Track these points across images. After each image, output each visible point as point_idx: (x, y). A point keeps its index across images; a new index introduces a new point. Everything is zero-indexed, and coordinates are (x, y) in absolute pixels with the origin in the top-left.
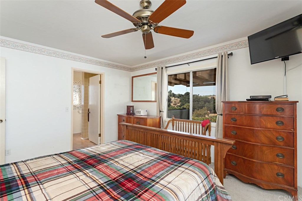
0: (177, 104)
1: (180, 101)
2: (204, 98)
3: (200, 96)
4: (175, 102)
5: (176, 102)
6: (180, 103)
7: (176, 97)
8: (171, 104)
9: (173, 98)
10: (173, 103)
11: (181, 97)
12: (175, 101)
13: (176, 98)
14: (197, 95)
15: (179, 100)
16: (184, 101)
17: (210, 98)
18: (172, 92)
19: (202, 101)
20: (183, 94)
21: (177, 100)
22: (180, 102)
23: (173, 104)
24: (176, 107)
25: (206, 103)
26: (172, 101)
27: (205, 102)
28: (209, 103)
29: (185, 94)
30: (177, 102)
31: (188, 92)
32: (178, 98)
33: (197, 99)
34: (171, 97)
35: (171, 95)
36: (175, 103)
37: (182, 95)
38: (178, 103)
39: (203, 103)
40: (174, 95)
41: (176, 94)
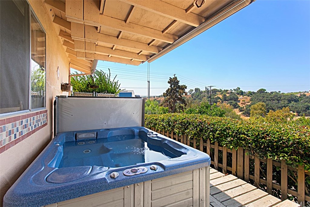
0: (247, 103)
1: (251, 100)
2: (288, 95)
3: (282, 93)
4: (243, 101)
5: (244, 101)
6: (251, 102)
7: (245, 96)
8: (238, 103)
9: (241, 96)
10: (241, 102)
11: (252, 95)
12: (244, 99)
13: (245, 97)
14: (277, 92)
15: (249, 98)
16: (256, 99)
17: (299, 95)
18: (240, 90)
19: (285, 99)
20: (256, 91)
21: (246, 98)
23: (241, 104)
24: (245, 106)
25: (291, 103)
26: (239, 99)
27: (290, 101)
28: (297, 102)
29: (257, 91)
30: (246, 101)
31: (263, 89)
32: (248, 96)
33: (276, 98)
34: (238, 96)
35: (239, 93)
37: (254, 93)
38: (248, 102)
39: (286, 102)
40: (242, 93)
41: (245, 92)
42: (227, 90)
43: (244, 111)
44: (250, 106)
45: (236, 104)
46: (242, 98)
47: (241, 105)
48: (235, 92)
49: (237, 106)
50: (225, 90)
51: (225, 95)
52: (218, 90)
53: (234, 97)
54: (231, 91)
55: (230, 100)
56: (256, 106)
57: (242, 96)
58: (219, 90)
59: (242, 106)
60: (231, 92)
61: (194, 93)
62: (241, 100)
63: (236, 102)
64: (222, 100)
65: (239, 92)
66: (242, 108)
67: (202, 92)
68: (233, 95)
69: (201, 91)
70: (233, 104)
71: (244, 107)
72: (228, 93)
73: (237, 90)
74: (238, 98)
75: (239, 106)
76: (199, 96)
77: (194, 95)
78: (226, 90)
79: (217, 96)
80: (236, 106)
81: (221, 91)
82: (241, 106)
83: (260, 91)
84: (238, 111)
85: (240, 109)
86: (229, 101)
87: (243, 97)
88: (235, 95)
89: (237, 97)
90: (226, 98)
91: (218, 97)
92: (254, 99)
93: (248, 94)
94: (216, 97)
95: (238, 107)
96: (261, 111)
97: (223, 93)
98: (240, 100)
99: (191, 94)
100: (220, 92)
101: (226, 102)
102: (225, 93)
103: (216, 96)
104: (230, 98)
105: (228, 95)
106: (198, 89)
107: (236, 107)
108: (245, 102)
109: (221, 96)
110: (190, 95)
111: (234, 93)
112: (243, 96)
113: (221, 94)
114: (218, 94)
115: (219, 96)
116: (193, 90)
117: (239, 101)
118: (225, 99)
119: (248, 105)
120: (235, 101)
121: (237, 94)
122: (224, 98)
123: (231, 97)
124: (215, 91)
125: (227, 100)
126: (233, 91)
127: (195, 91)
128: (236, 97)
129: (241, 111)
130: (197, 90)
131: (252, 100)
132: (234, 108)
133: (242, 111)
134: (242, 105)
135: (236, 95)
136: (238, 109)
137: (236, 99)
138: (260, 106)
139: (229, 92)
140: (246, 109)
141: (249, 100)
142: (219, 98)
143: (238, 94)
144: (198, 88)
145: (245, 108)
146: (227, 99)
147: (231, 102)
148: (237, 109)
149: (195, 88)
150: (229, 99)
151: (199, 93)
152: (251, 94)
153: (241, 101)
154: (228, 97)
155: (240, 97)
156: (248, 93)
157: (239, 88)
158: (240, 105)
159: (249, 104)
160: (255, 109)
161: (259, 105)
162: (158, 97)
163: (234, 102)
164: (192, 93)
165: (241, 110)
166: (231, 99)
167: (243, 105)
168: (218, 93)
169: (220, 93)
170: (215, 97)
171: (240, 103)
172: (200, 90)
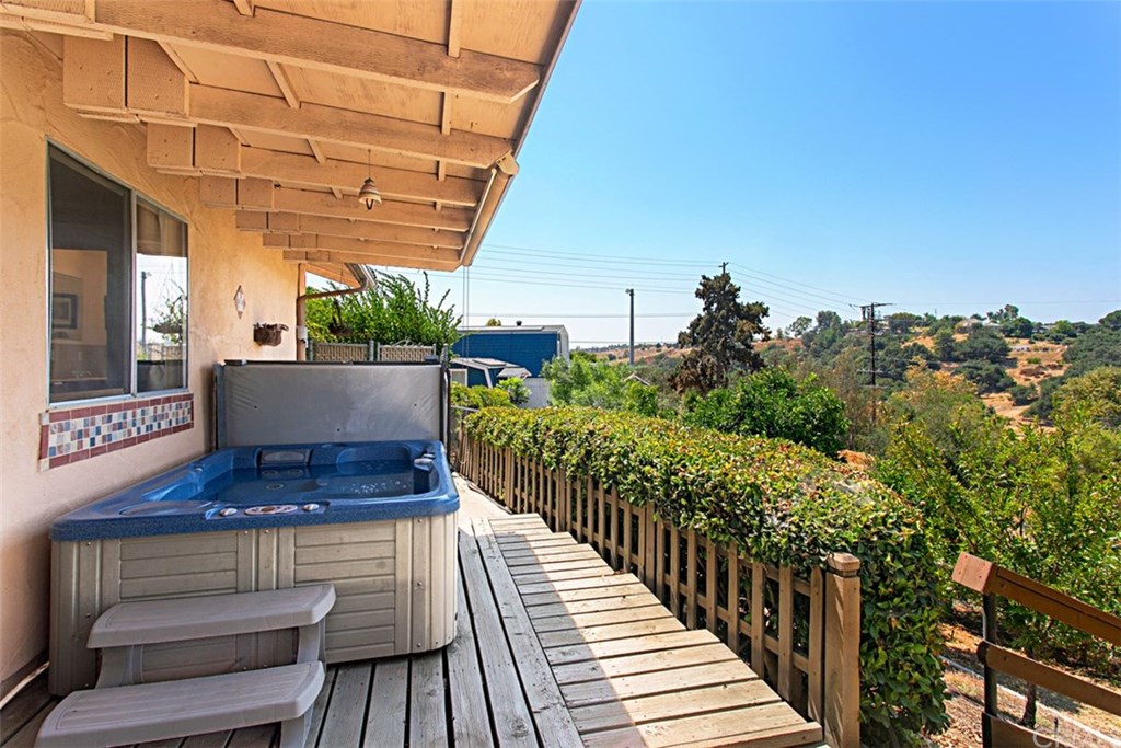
0: (1050, 371)
1: (1069, 357)
4: (1030, 362)
5: (1037, 361)
6: (1066, 366)
7: (1042, 340)
8: (1008, 371)
9: (1024, 341)
10: (1022, 364)
11: (1075, 336)
12: (1034, 355)
13: (1039, 344)
15: (1060, 349)
16: (1093, 353)
18: (1020, 315)
21: (1046, 350)
22: (1066, 360)
23: (1023, 372)
24: (1039, 383)
26: (1011, 355)
30: (1044, 364)
32: (1057, 340)
34: (1008, 340)
35: (1012, 332)
36: (1034, 366)
38: (1054, 367)
40: (1026, 330)
41: (1040, 324)
42: (957, 319)
43: (1034, 404)
44: (1062, 380)
45: (996, 376)
46: (1028, 350)
47: (1023, 376)
48: (992, 324)
49: (1002, 380)
50: (947, 317)
51: (947, 339)
52: (919, 318)
53: (987, 346)
54: (976, 321)
55: (972, 358)
56: (1084, 382)
57: (1027, 340)
58: (923, 316)
59: (1027, 384)
60: (977, 327)
61: (814, 331)
62: (1023, 357)
63: (997, 365)
64: (936, 358)
65: (1012, 326)
66: (1023, 390)
67: (846, 328)
68: (984, 339)
69: (843, 322)
70: (984, 373)
71: (1033, 387)
72: (963, 330)
73: (1006, 315)
74: (1005, 350)
75: (1014, 384)
76: (834, 340)
77: (816, 339)
78: (951, 316)
79: (911, 344)
80: (998, 381)
81: (930, 321)
82: (1020, 381)
83: (1114, 317)
84: (1007, 401)
85: (1014, 395)
86: (965, 361)
87: (1030, 346)
88: (994, 337)
89: (1004, 344)
90: (952, 349)
91: (915, 345)
92: (1081, 355)
93: (1055, 335)
94: (907, 348)
95: (1007, 386)
96: (1111, 404)
97: (940, 331)
98: (1015, 359)
99: (800, 333)
100: (927, 325)
101: (954, 365)
102: (948, 331)
103: (907, 344)
104: (969, 350)
105: (959, 338)
106: (829, 314)
107: (998, 385)
108: (1041, 367)
109: (929, 343)
110: (799, 337)
111: (987, 328)
112: (1031, 342)
113: (930, 334)
114: (917, 334)
115: (920, 342)
116: (810, 320)
117: (1013, 363)
118: (948, 353)
119: (1053, 379)
120: (993, 362)
121: (1002, 335)
122: (943, 349)
123: (975, 345)
124: (903, 323)
125: (957, 360)
126: (986, 322)
127: (820, 322)
128: (996, 346)
129: (1019, 403)
130: (825, 318)
131: (1074, 359)
132: (988, 391)
133: (1027, 402)
134: (1026, 380)
135: (1001, 338)
136: (1010, 395)
137: (1000, 356)
138: (1106, 385)
139: (965, 325)
140: (1046, 394)
141: (1061, 359)
142: (921, 350)
143: (1009, 332)
144: (833, 310)
145: (1038, 388)
146: (956, 353)
147: (977, 369)
148: (1001, 394)
149: (820, 310)
150: (964, 354)
151: (835, 330)
152: (1066, 332)
153: (1019, 363)
154: (961, 344)
155: (1018, 346)
156: (1057, 327)
157: (1015, 310)
158: (1015, 380)
159: (1060, 373)
160: (1080, 395)
161: (1102, 379)
162: (672, 348)
163: (988, 367)
164: (808, 330)
165: (1019, 397)
166: (973, 355)
167: (1032, 378)
168: (918, 329)
169: (928, 328)
170: (902, 347)
171: (1017, 372)
172: (838, 319)
